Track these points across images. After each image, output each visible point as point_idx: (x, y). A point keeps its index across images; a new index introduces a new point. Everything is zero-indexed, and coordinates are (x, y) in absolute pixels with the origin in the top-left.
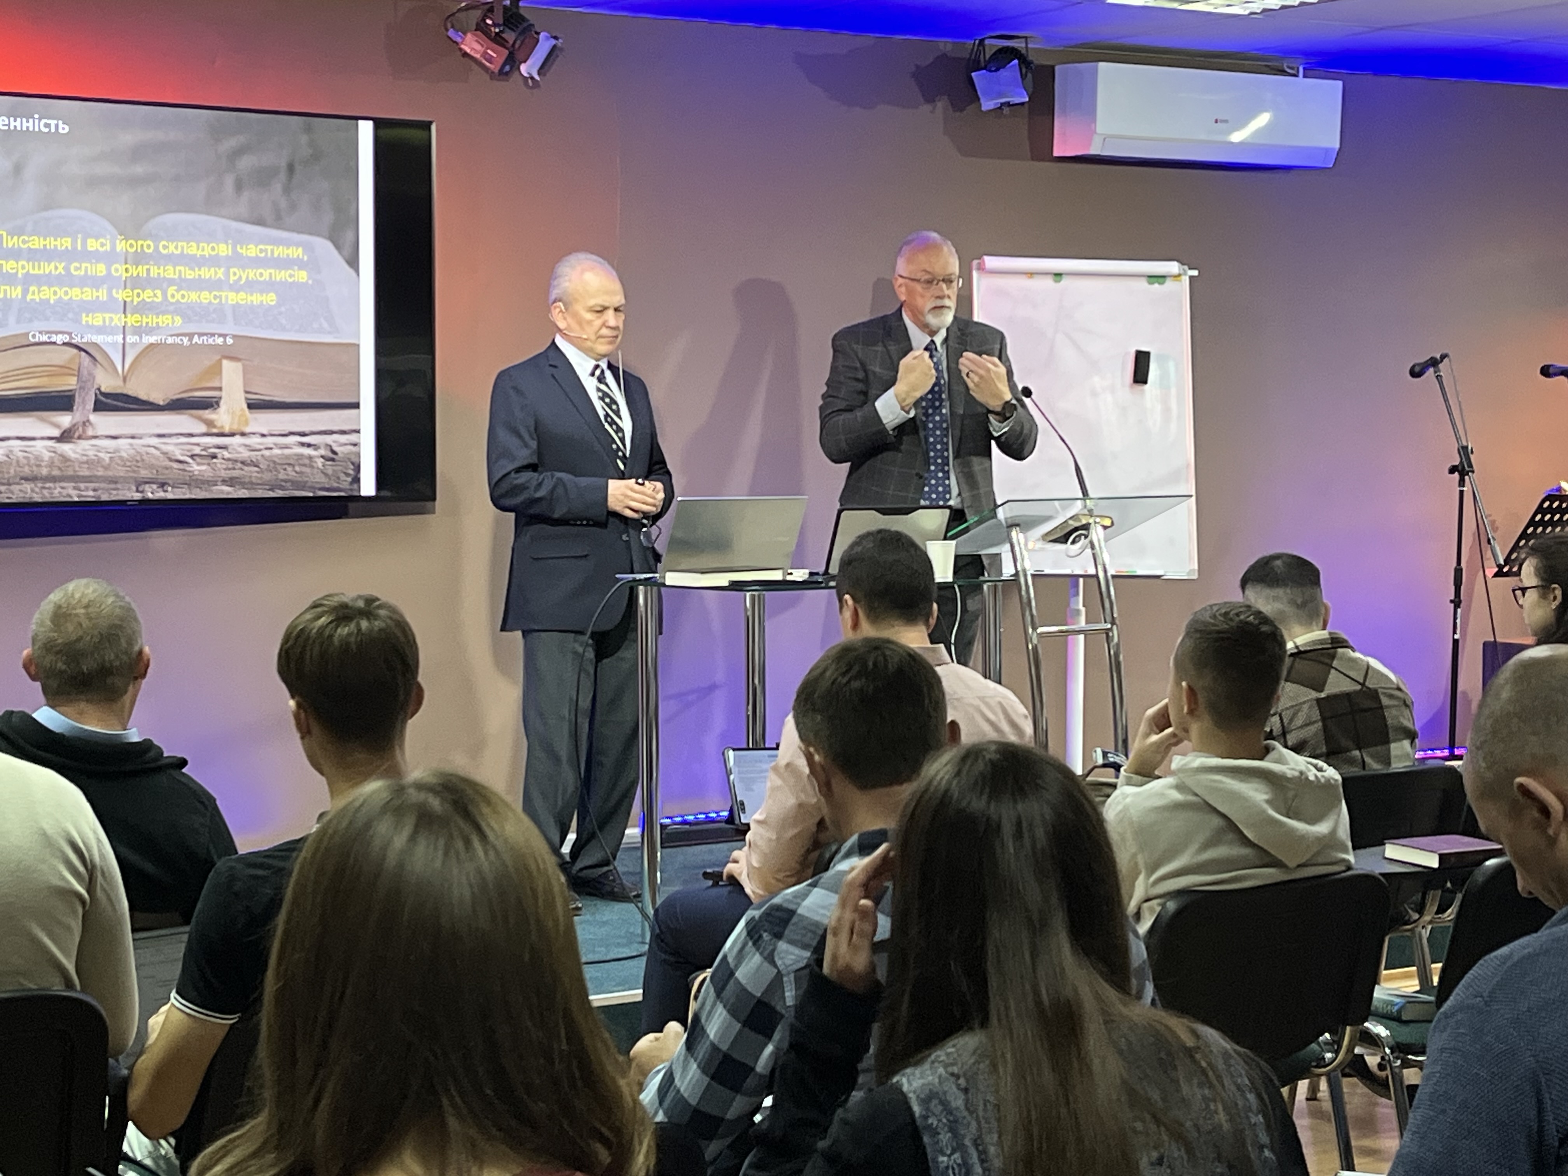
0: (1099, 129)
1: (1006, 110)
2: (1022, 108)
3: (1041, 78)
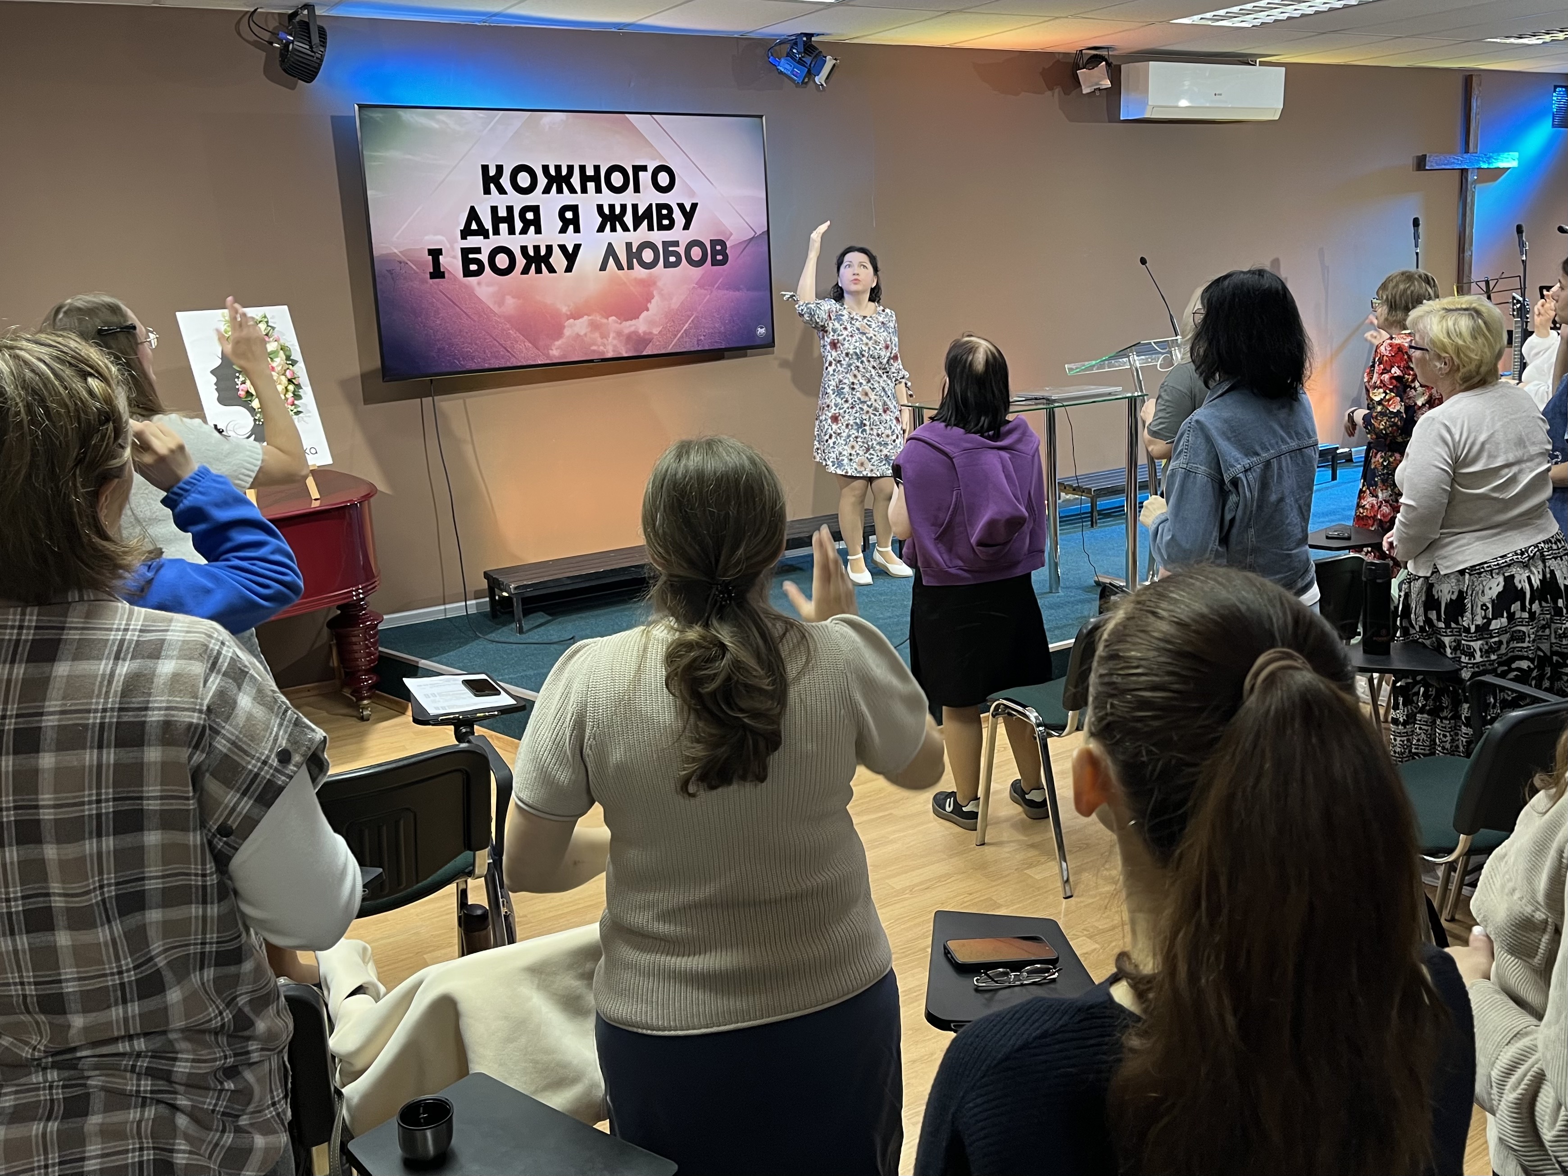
0: (1150, 103)
2: (1105, 92)
3: (1115, 73)
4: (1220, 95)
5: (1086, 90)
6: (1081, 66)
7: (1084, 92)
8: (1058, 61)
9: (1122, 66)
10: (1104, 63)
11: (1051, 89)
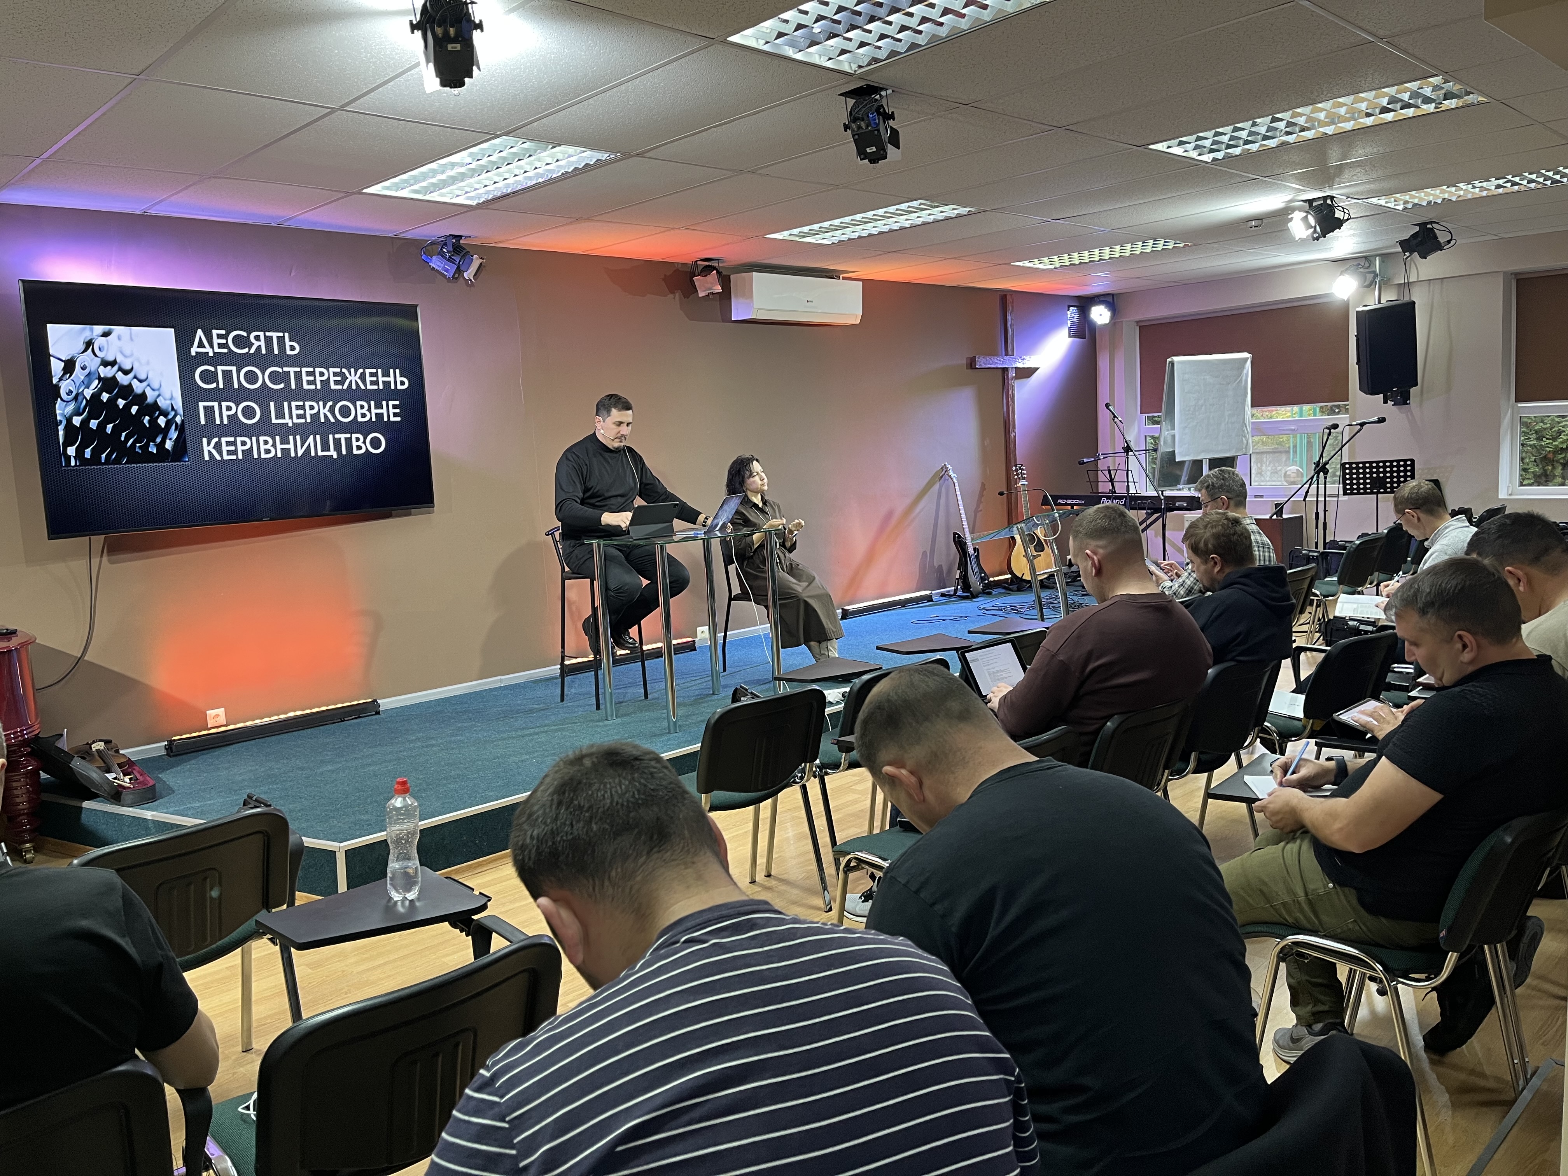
0: (755, 307)
1: (711, 297)
2: (718, 296)
3: (725, 281)
4: (812, 302)
5: (701, 294)
6: (697, 274)
7: (700, 296)
8: (677, 270)
9: (731, 276)
10: (715, 271)
11: (672, 292)
